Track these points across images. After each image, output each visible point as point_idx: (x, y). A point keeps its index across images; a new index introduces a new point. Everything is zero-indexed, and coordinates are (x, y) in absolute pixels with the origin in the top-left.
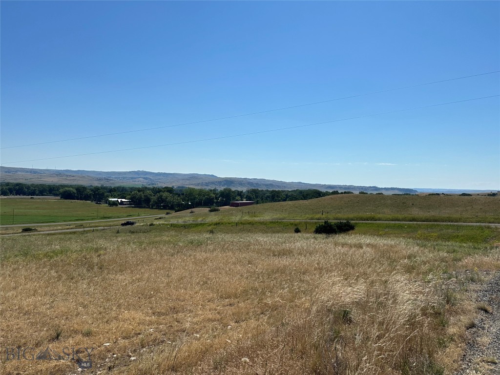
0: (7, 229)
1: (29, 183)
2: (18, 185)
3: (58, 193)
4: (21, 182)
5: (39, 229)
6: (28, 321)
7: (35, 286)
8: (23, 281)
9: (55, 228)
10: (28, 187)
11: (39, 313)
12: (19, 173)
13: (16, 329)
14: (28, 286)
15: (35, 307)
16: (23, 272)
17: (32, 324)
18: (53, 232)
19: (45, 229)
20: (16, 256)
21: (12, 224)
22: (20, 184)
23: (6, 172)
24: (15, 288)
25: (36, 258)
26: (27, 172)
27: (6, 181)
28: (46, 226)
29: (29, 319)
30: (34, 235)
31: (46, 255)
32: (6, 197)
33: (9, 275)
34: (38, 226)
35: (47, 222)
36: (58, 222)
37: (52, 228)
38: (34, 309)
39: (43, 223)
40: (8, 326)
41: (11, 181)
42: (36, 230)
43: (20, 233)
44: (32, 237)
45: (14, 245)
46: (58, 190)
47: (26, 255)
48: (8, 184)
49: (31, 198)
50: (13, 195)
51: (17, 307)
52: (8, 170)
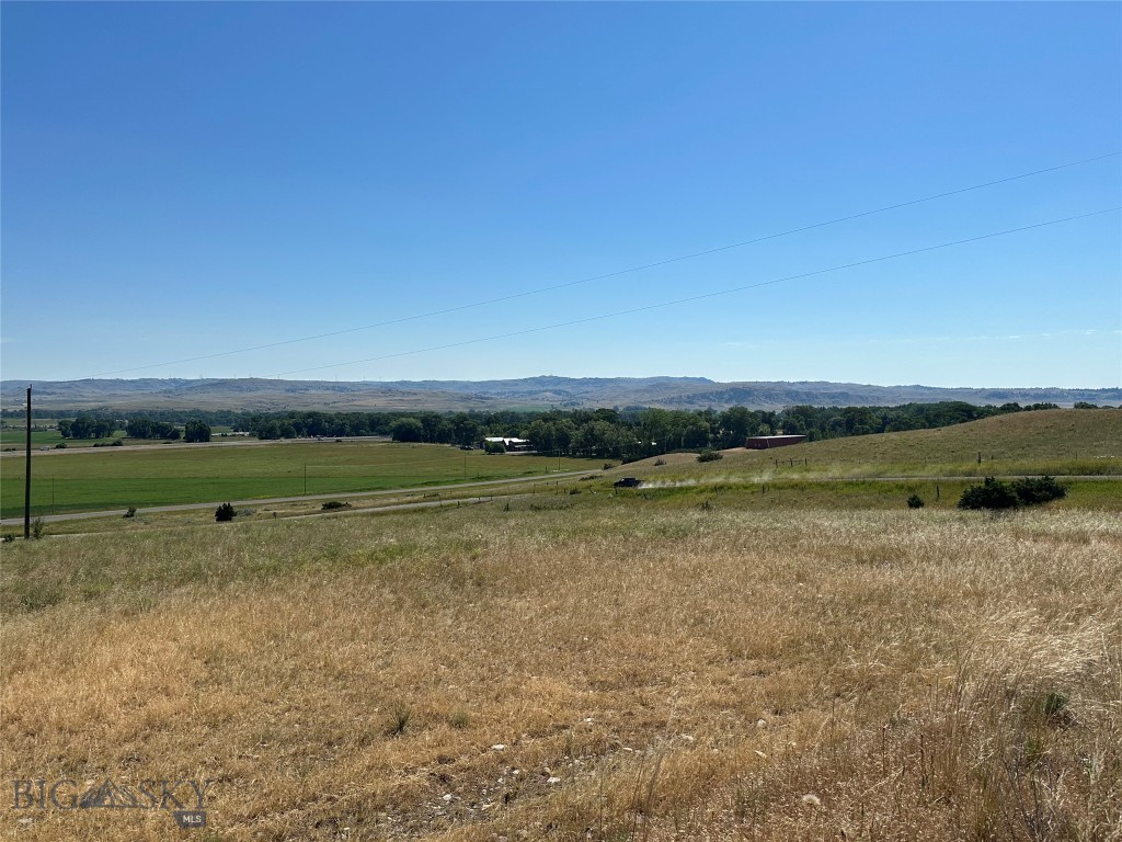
0: (294, 504)
1: (331, 410)
2: (310, 415)
3: (387, 429)
4: (316, 410)
5: (354, 504)
6: (344, 691)
7: (354, 621)
8: (330, 611)
9: (385, 501)
10: (330, 420)
11: (363, 676)
12: (313, 392)
13: (323, 708)
14: (340, 620)
15: (356, 663)
16: (331, 591)
17: (352, 698)
18: (381, 509)
19: (365, 503)
20: (315, 559)
21: (304, 495)
22: (315, 413)
23: (288, 391)
24: (317, 625)
25: (353, 563)
26: (327, 389)
27: (289, 409)
28: (368, 498)
29: (344, 687)
30: (346, 516)
31: (372, 557)
32: (289, 441)
33: (305, 599)
34: (352, 498)
35: (369, 490)
36: (390, 488)
37: (378, 502)
38: (353, 669)
39: (361, 491)
40: (306, 700)
41: (299, 409)
42: (348, 506)
43: (319, 512)
44: (342, 520)
45: (310, 537)
46: (387, 423)
47: (333, 556)
48: (292, 415)
49: (338, 441)
50: (303, 436)
51: (322, 663)
52: (293, 387)
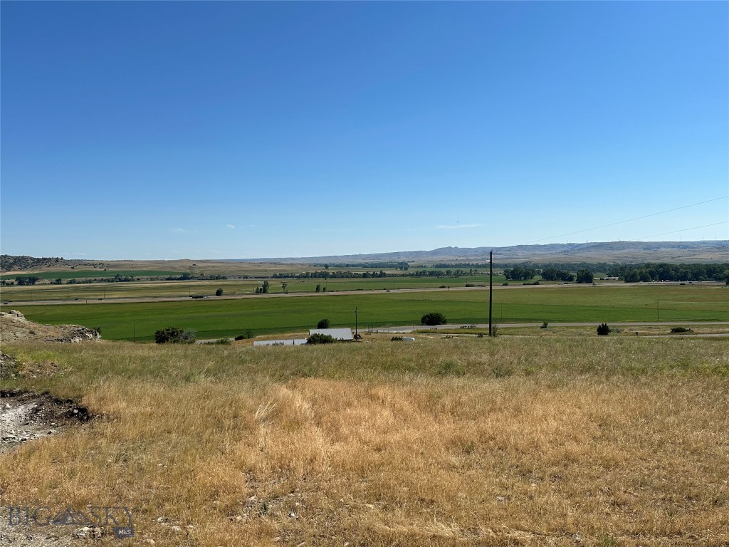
0: (650, 327)
1: (677, 262)
2: (661, 266)
3: (722, 276)
4: (665, 262)
5: (695, 330)
6: (699, 464)
7: (704, 415)
8: (685, 404)
9: (721, 330)
10: (676, 269)
11: (715, 456)
12: (663, 249)
13: (683, 471)
14: (693, 413)
15: (707, 446)
16: (684, 391)
17: (705, 470)
18: (717, 335)
19: (704, 330)
20: (672, 367)
21: (657, 321)
22: (665, 265)
23: (645, 249)
24: (676, 413)
25: (699, 372)
26: (674, 247)
27: (646, 262)
28: (707, 326)
29: (699, 460)
30: (692, 339)
31: (716, 370)
32: (646, 284)
33: (666, 393)
34: (694, 326)
35: (707, 320)
36: (725, 321)
37: (715, 330)
38: (706, 449)
39: (701, 321)
40: (670, 464)
41: (653, 262)
42: (691, 332)
43: (668, 334)
44: (687, 342)
45: (666, 351)
46: (721, 272)
47: (685, 366)
48: (648, 266)
49: (681, 284)
50: (656, 280)
51: (681, 441)
52: (648, 246)
